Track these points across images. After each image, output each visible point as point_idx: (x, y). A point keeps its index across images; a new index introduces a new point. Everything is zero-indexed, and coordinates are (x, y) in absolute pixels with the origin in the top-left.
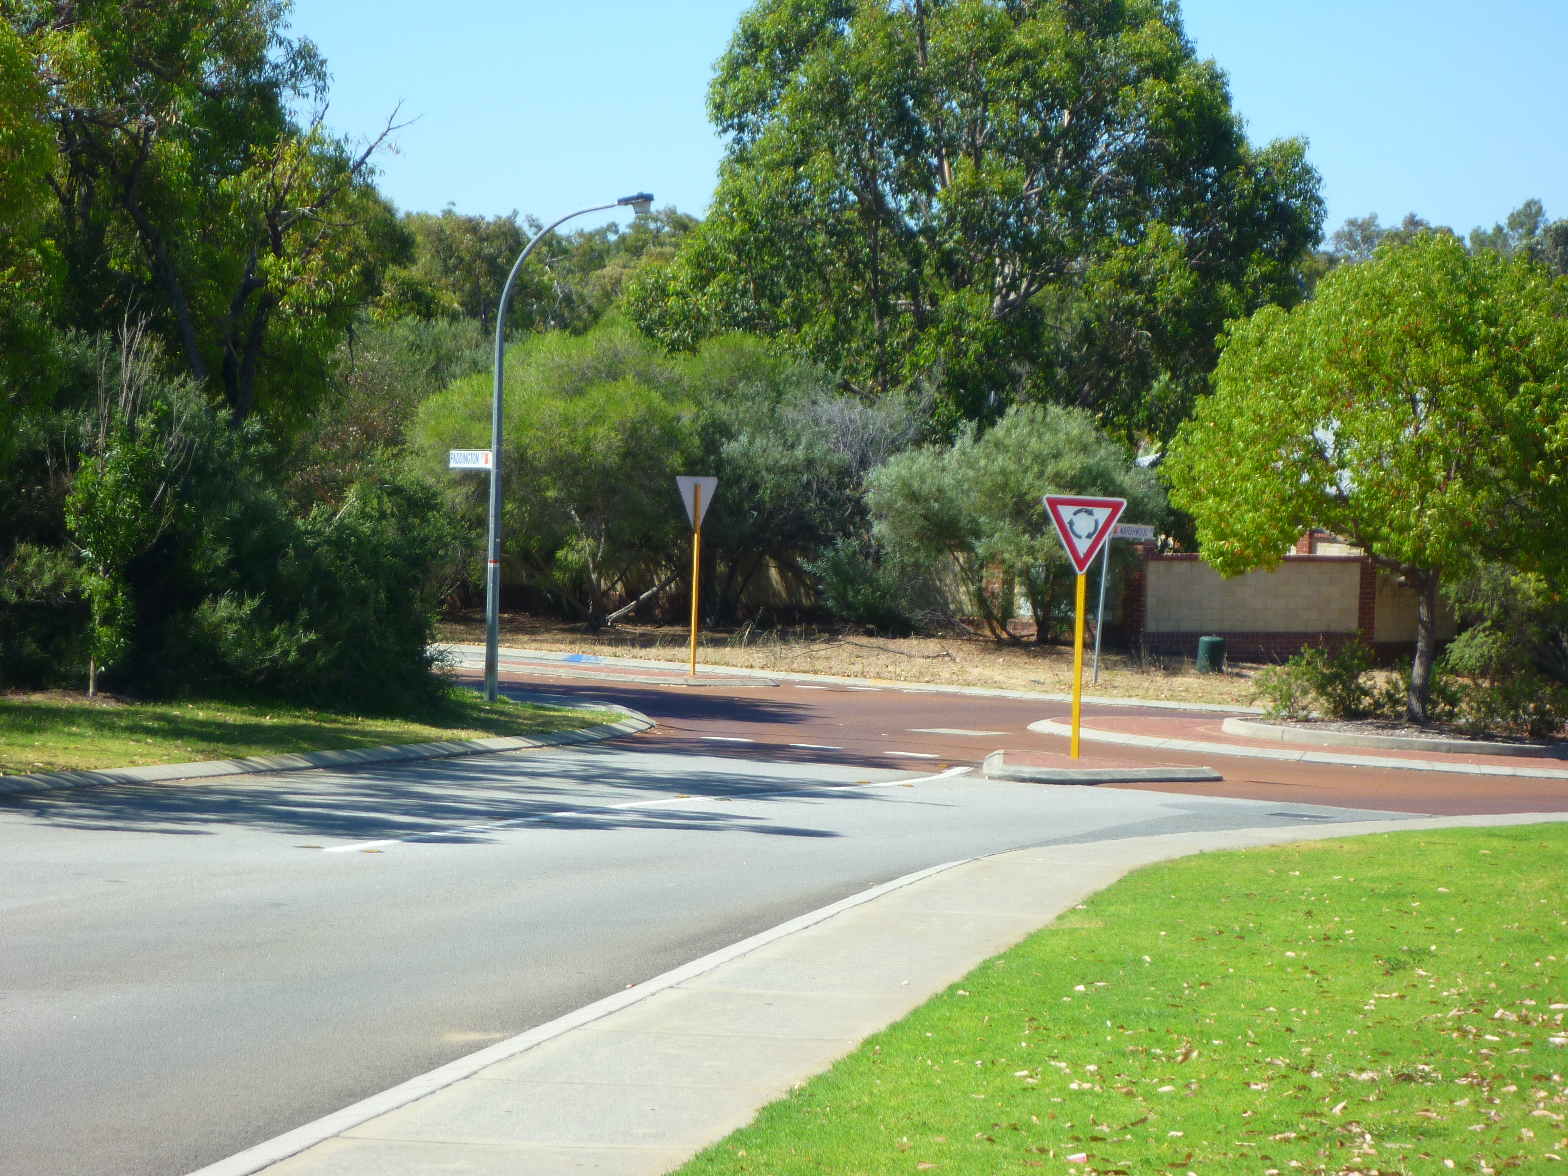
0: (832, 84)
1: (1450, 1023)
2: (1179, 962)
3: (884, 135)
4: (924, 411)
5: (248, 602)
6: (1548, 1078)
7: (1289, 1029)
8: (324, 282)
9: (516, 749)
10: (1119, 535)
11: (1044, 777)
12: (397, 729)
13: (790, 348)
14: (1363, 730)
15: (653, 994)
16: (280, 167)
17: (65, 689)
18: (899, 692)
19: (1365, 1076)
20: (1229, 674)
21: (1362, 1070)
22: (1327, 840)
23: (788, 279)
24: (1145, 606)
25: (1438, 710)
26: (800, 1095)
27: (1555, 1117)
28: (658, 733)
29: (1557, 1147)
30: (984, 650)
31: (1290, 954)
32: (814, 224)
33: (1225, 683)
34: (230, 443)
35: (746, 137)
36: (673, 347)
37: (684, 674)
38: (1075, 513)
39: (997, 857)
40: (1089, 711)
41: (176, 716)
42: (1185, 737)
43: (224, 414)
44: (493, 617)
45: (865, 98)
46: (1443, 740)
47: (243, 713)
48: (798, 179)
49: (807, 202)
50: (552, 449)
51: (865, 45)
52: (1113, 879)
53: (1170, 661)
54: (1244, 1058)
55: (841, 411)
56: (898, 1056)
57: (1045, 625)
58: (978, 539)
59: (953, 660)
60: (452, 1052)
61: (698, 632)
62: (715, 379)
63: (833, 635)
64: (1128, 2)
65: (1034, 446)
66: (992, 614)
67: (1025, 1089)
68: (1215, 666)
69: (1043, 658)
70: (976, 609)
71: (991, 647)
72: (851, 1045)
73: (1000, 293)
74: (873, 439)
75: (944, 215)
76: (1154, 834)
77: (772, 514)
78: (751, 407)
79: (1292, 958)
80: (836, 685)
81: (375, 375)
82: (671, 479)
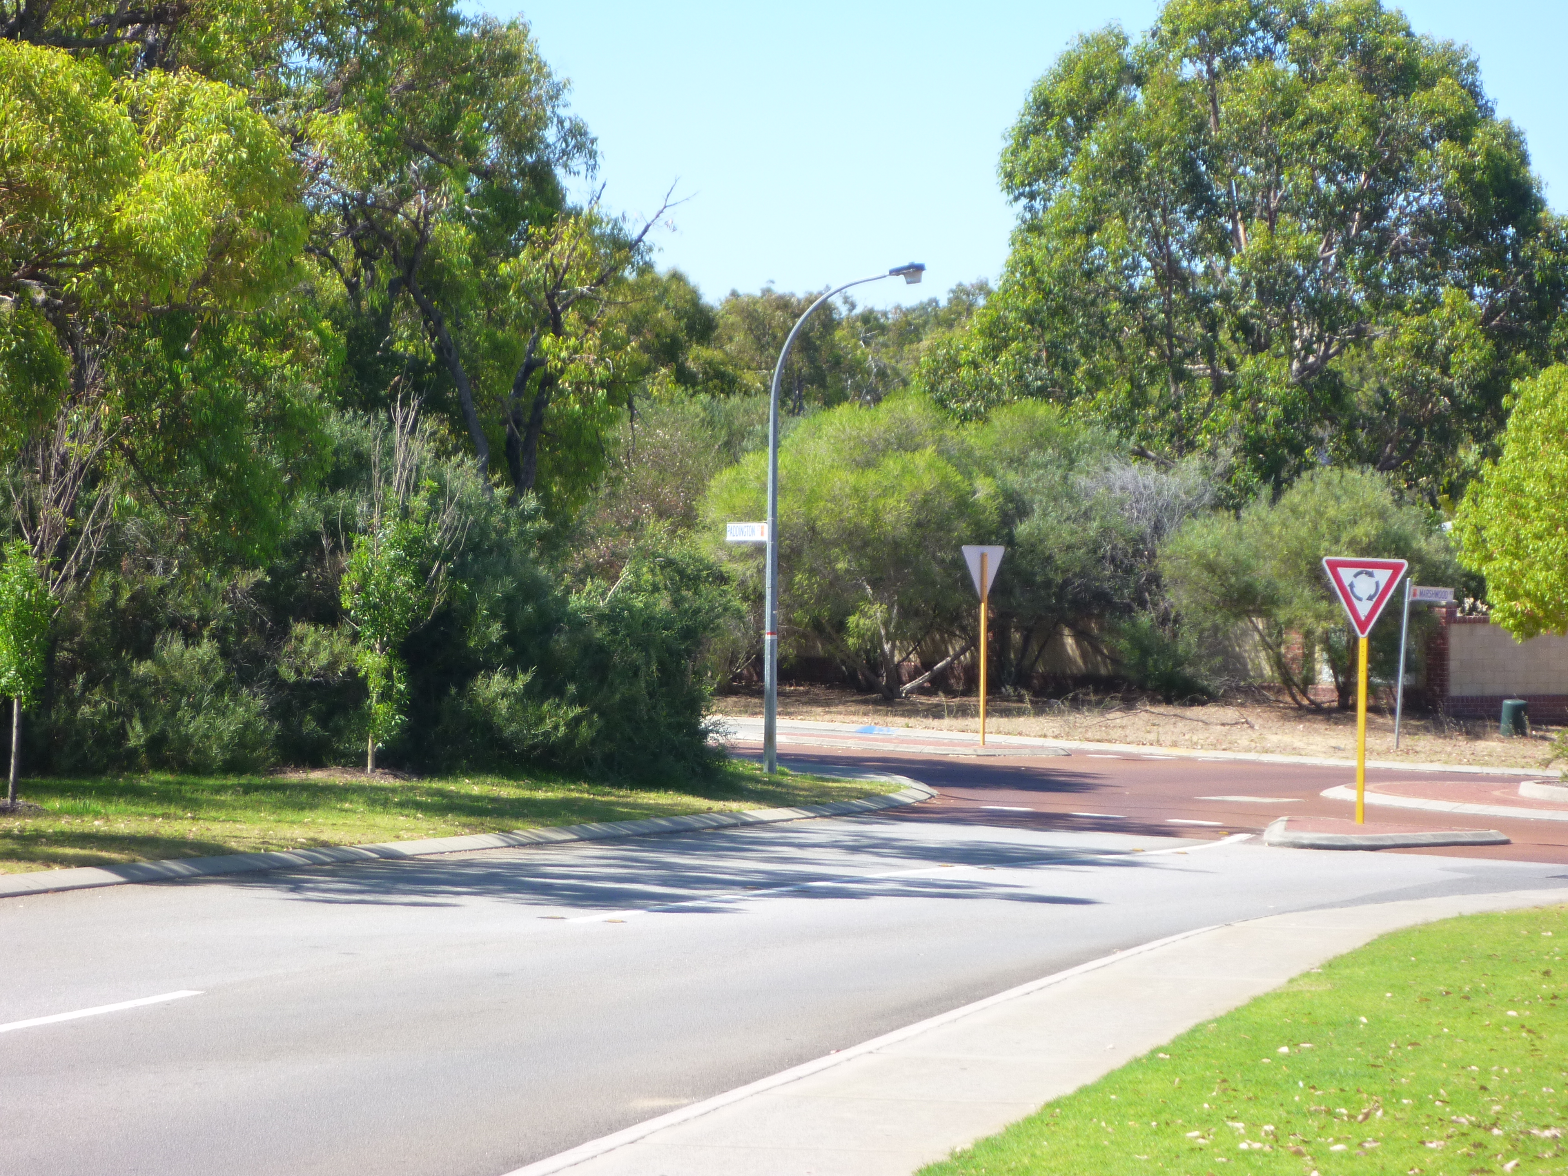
0: (1123, 151)
2: (1395, 1023)
3: (1177, 201)
4: (1221, 475)
5: (521, 676)
7: (1483, 1088)
8: (603, 359)
9: (787, 820)
10: (1418, 598)
11: (1325, 843)
12: (669, 801)
13: (1084, 416)
15: (849, 1060)
16: (558, 247)
17: (344, 766)
18: (1195, 760)
19: (1547, 1133)
20: (1532, 737)
21: (1547, 1127)
23: (1080, 347)
24: (1448, 670)
28: (937, 803)
31: (1512, 1013)
32: (1107, 291)
33: (1529, 746)
34: (506, 520)
35: (1038, 204)
36: (965, 417)
37: (974, 745)
38: (1356, 576)
39: (1251, 923)
40: (1373, 777)
41: (452, 791)
42: (1480, 800)
43: (500, 492)
44: (771, 690)
45: (1157, 164)
47: (518, 787)
48: (1090, 247)
49: (1100, 269)
50: (841, 520)
51: (1156, 113)
52: (1359, 943)
53: (1474, 725)
54: (1429, 1116)
55: (1135, 478)
56: (1074, 1118)
57: (1346, 690)
58: (1278, 606)
59: (1252, 727)
60: (634, 1118)
61: (987, 702)
62: (1007, 448)
63: (1129, 703)
64: (1422, 62)
65: (1331, 512)
66: (1292, 680)
67: (1192, 1150)
68: (1519, 729)
69: (1345, 725)
70: (1276, 675)
71: (1291, 713)
72: (1032, 1107)
73: (1298, 356)
74: (1168, 505)
75: (1239, 279)
76: (1423, 898)
77: (1066, 583)
78: (1043, 475)
79: (1513, 1017)
80: (1130, 754)
81: (667, 452)
82: (957, 548)
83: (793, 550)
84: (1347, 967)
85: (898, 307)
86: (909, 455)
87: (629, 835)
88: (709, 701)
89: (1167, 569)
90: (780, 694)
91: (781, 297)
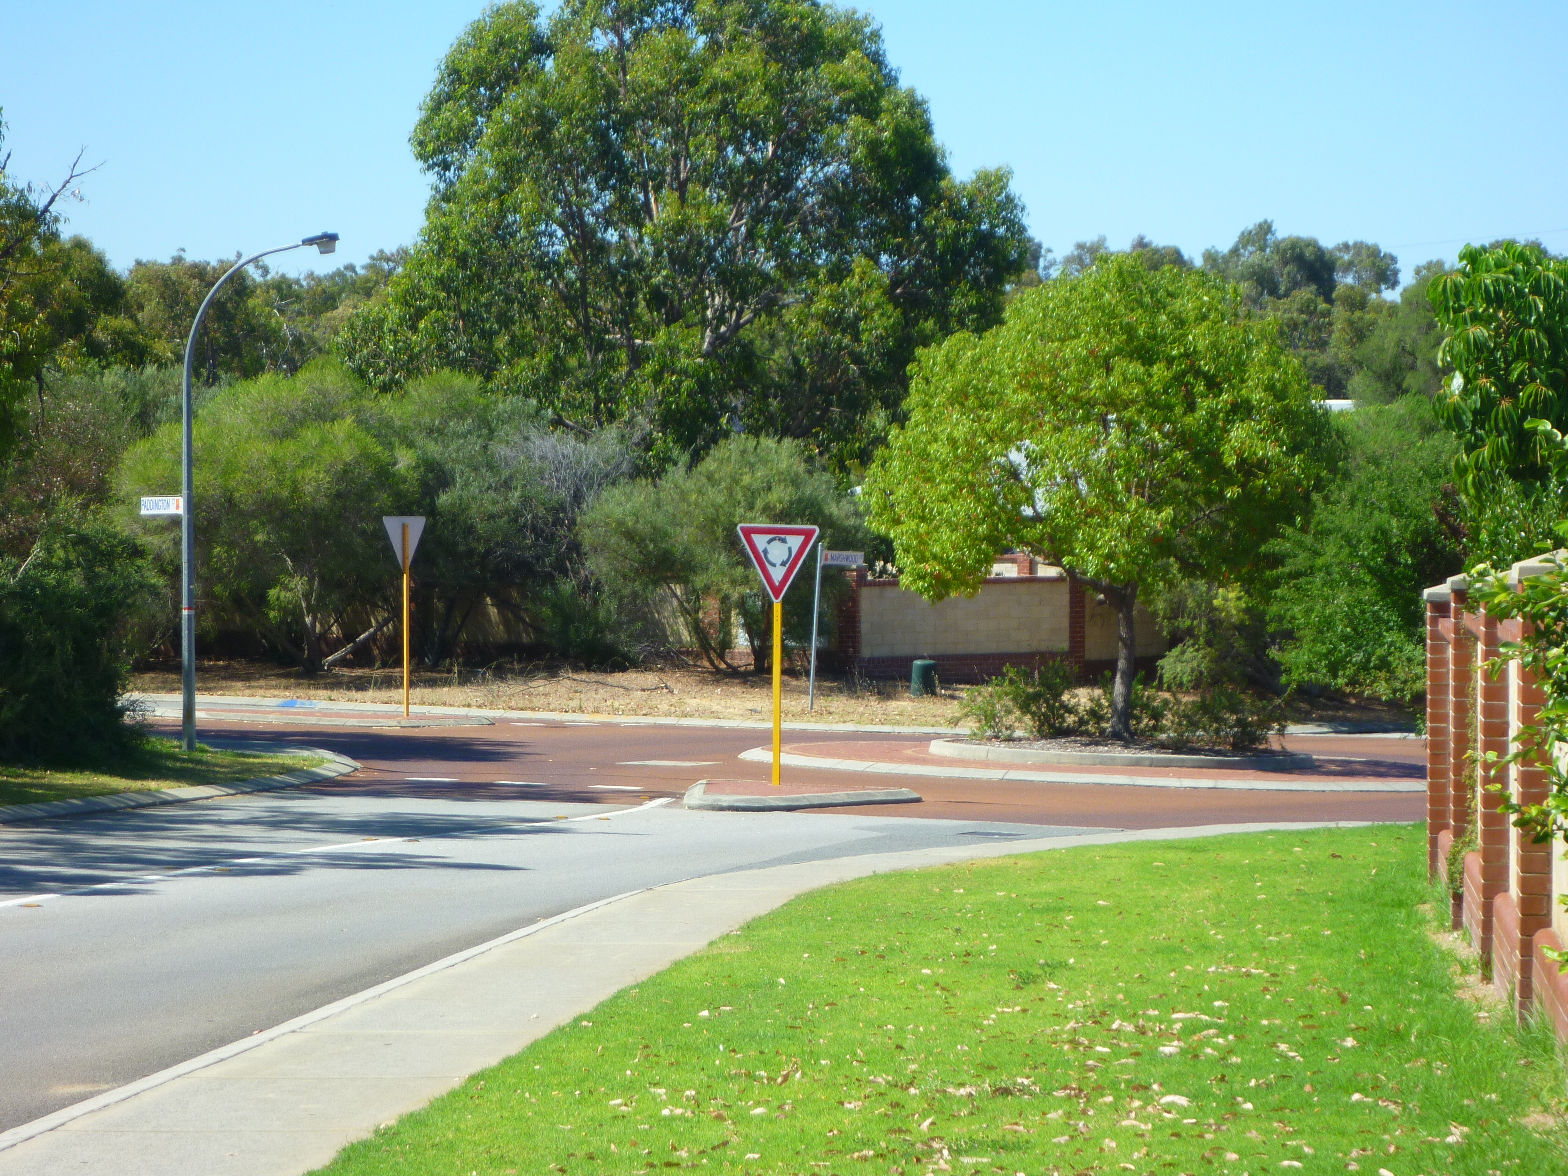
0: (535, 117)
1: (1065, 1036)
2: (813, 983)
3: (589, 171)
4: (638, 444)
6: (1147, 1088)
7: (899, 1047)
8: (10, 332)
9: (207, 798)
10: (829, 562)
11: (742, 804)
12: (85, 782)
14: (1067, 748)
15: (272, 1040)
18: (616, 726)
19: (963, 1091)
20: (941, 696)
21: (962, 1085)
22: (1004, 857)
23: (497, 315)
24: (859, 632)
25: (1142, 725)
26: (384, 1134)
27: (1143, 1127)
28: (360, 775)
29: (1136, 1156)
30: (703, 682)
31: (925, 971)
32: (522, 259)
33: (938, 705)
35: (450, 174)
36: (385, 388)
37: (397, 716)
38: (769, 542)
39: (672, 886)
40: (790, 738)
42: (891, 760)
44: (189, 665)
45: (569, 132)
46: (1146, 755)
50: (259, 492)
51: (567, 79)
52: (777, 904)
53: (885, 686)
54: (846, 1077)
55: (554, 447)
56: (499, 1090)
57: (762, 654)
58: (695, 572)
59: (671, 692)
60: (54, 1105)
61: (411, 673)
62: (426, 419)
63: (552, 671)
64: (827, 31)
65: (746, 479)
66: (709, 644)
67: (616, 1117)
68: (928, 688)
69: (761, 687)
70: (694, 640)
71: (709, 677)
72: (456, 1082)
73: (711, 324)
74: (586, 474)
75: (651, 249)
76: (838, 857)
77: (488, 552)
78: (463, 445)
79: (927, 975)
80: (554, 721)
81: (78, 424)
82: (378, 519)
83: (209, 522)
84: (765, 928)
85: (311, 275)
86: (328, 425)
87: (43, 818)
88: (126, 679)
89: (587, 537)
90: (198, 669)
91: (195, 266)
